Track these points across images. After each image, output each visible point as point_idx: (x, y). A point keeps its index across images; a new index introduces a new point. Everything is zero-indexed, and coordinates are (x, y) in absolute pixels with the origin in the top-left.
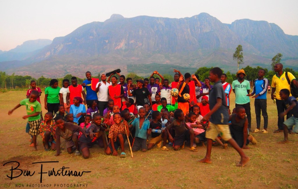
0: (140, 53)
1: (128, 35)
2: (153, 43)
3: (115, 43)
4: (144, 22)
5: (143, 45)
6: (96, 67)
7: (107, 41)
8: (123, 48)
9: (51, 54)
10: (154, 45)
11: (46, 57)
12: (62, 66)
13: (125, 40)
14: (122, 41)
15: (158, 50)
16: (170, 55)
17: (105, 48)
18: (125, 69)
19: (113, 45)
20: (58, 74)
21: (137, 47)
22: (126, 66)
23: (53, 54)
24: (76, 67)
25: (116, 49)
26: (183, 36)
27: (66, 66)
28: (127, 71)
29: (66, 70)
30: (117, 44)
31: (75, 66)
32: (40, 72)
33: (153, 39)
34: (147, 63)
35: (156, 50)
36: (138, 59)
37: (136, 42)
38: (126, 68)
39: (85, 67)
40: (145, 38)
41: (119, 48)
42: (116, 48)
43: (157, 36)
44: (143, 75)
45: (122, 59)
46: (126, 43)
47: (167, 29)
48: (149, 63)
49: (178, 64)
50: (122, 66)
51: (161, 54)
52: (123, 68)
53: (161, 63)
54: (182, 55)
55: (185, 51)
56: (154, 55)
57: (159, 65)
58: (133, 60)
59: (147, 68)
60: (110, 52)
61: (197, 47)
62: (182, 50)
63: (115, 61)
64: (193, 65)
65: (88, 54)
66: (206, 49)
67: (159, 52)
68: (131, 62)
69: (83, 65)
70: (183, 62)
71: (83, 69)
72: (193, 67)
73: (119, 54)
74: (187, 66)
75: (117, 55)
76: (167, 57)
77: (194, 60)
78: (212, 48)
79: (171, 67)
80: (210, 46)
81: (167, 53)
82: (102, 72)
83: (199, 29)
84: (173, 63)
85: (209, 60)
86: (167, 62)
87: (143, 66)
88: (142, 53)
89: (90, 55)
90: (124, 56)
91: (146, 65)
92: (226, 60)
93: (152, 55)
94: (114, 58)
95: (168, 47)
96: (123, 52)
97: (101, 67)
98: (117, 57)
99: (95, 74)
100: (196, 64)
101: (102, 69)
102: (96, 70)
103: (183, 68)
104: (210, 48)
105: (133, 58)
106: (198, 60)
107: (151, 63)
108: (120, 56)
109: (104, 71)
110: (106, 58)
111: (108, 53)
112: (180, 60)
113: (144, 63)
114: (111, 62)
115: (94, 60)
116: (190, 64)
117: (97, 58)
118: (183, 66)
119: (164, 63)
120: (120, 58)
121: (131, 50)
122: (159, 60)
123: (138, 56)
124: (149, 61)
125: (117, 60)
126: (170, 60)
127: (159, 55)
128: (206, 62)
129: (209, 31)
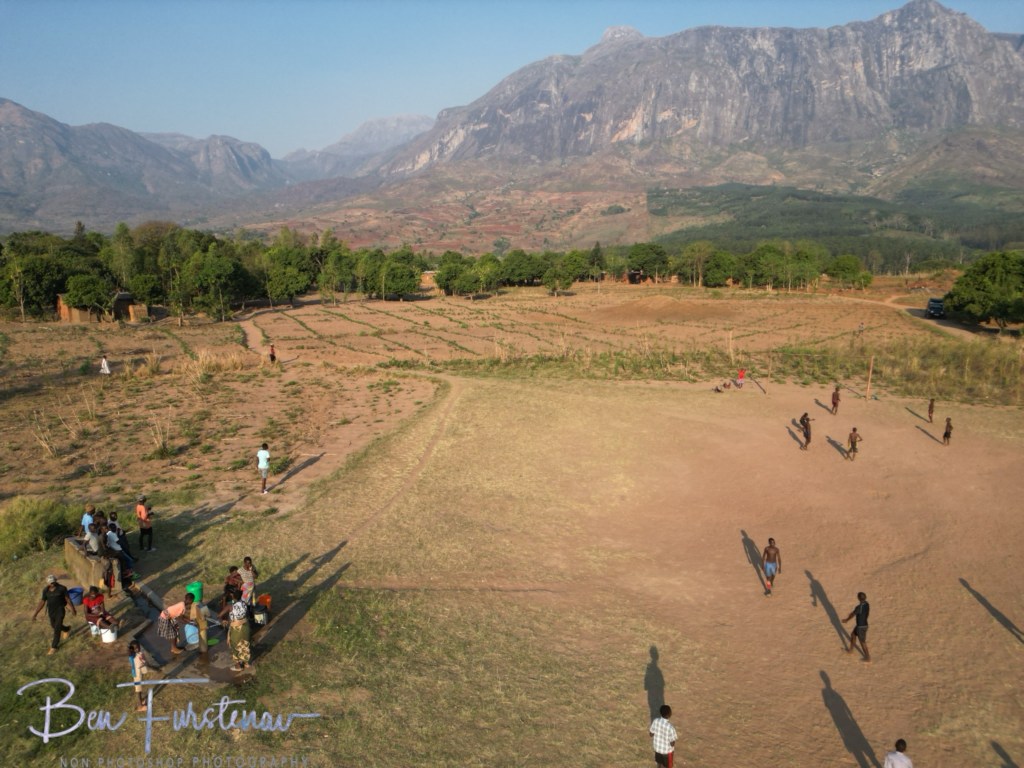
0: (689, 151)
1: (653, 96)
2: (734, 117)
3: (612, 122)
4: (707, 48)
5: (698, 124)
6: (556, 196)
7: (589, 117)
8: (636, 138)
9: (431, 158)
10: (736, 123)
11: (417, 167)
12: (461, 194)
13: (644, 110)
14: (633, 114)
15: (746, 138)
16: (786, 154)
17: (582, 138)
18: (641, 203)
19: (608, 127)
20: (451, 220)
21: (679, 132)
22: (645, 194)
23: (436, 158)
24: (501, 199)
25: (614, 140)
26: (838, 88)
27: (471, 195)
28: (645, 209)
29: (472, 208)
30: (620, 125)
31: (498, 195)
32: (403, 213)
33: (733, 106)
34: (710, 184)
35: (741, 141)
36: (683, 170)
37: (678, 116)
38: (645, 202)
39: (523, 199)
40: (707, 102)
41: (624, 135)
42: (617, 136)
43: (747, 94)
44: (694, 223)
45: (632, 170)
46: (645, 120)
47: (782, 67)
48: (716, 184)
49: (811, 187)
50: (632, 195)
51: (755, 152)
52: (634, 200)
53: (753, 184)
54: (827, 155)
55: (838, 141)
56: (733, 157)
57: (748, 188)
58: (665, 174)
59: (710, 201)
60: (595, 150)
61: (883, 125)
62: (828, 138)
63: (612, 178)
64: (864, 185)
65: (533, 157)
66: (917, 130)
67: (749, 146)
68: (660, 183)
69: (520, 192)
70: (829, 178)
71: (520, 203)
72: (862, 192)
73: (623, 157)
74: (842, 189)
75: (616, 159)
76: (776, 163)
77: (868, 169)
78: (939, 125)
79: (788, 196)
80: (931, 118)
81: (775, 150)
82: (572, 212)
83: (898, 62)
84: (793, 181)
85: (924, 167)
86: (777, 178)
87: (698, 194)
88: (694, 151)
89: (538, 161)
90: (640, 163)
91: (705, 191)
92: (989, 166)
93: (727, 157)
94: (608, 168)
95: (780, 130)
96: (636, 150)
97: (569, 197)
98: (618, 164)
99: (554, 218)
100: (874, 183)
101: (572, 205)
102: (555, 206)
103: (828, 199)
104: (930, 126)
105: (667, 168)
106: (883, 168)
107: (723, 182)
108: (624, 162)
109: (579, 210)
110: (583, 171)
111: (590, 154)
112: (819, 171)
113: (700, 184)
114: (598, 183)
115: (550, 176)
116: (852, 181)
117: (558, 169)
118: (828, 190)
119: (763, 184)
120: (626, 170)
121: (660, 142)
122: (747, 174)
123: (680, 162)
124: (717, 177)
125: (616, 176)
126: (783, 172)
127: (749, 155)
128: (912, 177)
129: (933, 65)
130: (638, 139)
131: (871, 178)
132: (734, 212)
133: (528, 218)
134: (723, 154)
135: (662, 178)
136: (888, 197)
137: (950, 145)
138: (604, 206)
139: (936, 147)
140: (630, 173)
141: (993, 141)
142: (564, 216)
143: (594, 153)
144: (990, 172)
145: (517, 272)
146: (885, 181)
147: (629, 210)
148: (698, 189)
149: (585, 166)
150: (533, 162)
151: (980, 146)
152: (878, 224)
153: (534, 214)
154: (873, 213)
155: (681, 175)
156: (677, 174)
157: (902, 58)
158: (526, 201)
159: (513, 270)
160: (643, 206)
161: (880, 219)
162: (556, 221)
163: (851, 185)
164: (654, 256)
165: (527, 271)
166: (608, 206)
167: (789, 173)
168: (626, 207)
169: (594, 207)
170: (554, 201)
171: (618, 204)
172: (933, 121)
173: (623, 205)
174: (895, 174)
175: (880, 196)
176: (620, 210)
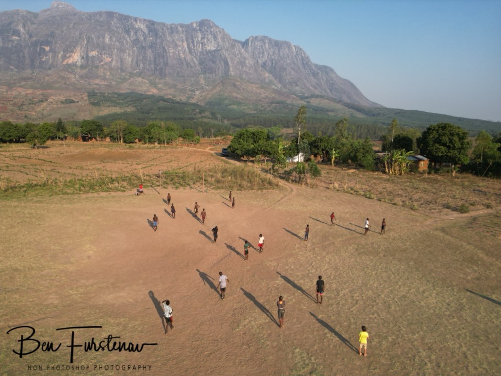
0: (108, 73)
1: (85, 42)
2: (130, 59)
3: (62, 53)
4: (112, 22)
5: (112, 60)
6: (30, 91)
7: (47, 49)
8: (78, 63)
10: (132, 62)
13: (81, 49)
14: (75, 50)
15: (138, 71)
16: (157, 80)
17: (44, 59)
18: (85, 98)
19: (60, 55)
21: (102, 63)
22: (86, 94)
25: (65, 63)
26: (177, 53)
28: (87, 102)
30: (67, 55)
33: (129, 54)
34: (122, 92)
35: (135, 72)
36: (106, 83)
37: (101, 54)
38: (87, 98)
39: (7, 91)
40: (116, 50)
41: (70, 61)
42: (66, 61)
43: (135, 49)
44: (116, 111)
45: (77, 81)
46: (82, 54)
47: (151, 38)
48: (125, 92)
49: (170, 97)
50: (79, 94)
51: (143, 78)
52: (80, 97)
53: (144, 93)
54: (176, 83)
55: (180, 77)
56: (132, 79)
57: (141, 95)
58: (97, 84)
59: (122, 100)
60: (54, 68)
61: (197, 72)
62: (175, 75)
63: (65, 84)
64: (193, 98)
65: (11, 67)
66: (211, 76)
67: (140, 74)
68: (94, 88)
69: (4, 87)
70: (177, 93)
71: (5, 93)
72: (192, 101)
73: (71, 73)
74: (184, 99)
75: (67, 73)
76: (153, 84)
77: (193, 91)
78: (219, 74)
79: (160, 100)
80: (215, 71)
81: (152, 78)
82: (42, 101)
83: (201, 45)
84: (162, 94)
85: (215, 92)
86: (154, 91)
87: (116, 96)
88: (111, 74)
89: (15, 70)
90: (81, 77)
91: (120, 95)
92: (238, 93)
93: (129, 79)
94: (63, 78)
95: (153, 69)
96: (79, 70)
97: (39, 92)
98: (68, 76)
99: (30, 104)
100: (196, 97)
101: (41, 97)
102: (30, 97)
103: (178, 103)
104: (216, 75)
105: (97, 81)
106: (199, 91)
107: (128, 91)
108: (72, 76)
109: (47, 100)
110: (47, 78)
111: (50, 69)
112: (173, 89)
113: (116, 91)
114: (57, 85)
115: (25, 79)
116: (187, 96)
117: (29, 76)
118: (178, 99)
119: (148, 94)
120: (74, 80)
121: (92, 67)
122: (140, 88)
123: (104, 79)
124: (125, 88)
125: (68, 83)
126: (158, 89)
127: (140, 79)
128: (211, 96)
129: (214, 49)
130: (79, 64)
131: (195, 95)
132: (135, 106)
133: (11, 103)
134: (127, 77)
135: (95, 86)
136: (202, 104)
137: (223, 83)
138: (62, 98)
139: (218, 84)
140: (76, 82)
141: (239, 83)
142: (37, 103)
143: (52, 69)
144: (239, 96)
145: (8, 134)
146: (201, 97)
147: (78, 102)
148: (116, 94)
149: (48, 75)
150: (12, 70)
151: (234, 85)
152: (200, 116)
153: (16, 101)
154: (197, 111)
155: (106, 85)
156: (104, 85)
157: (202, 44)
158: (9, 93)
159: (4, 133)
160: (86, 100)
161: (200, 114)
162: (32, 105)
163: (187, 97)
164: (95, 127)
165: (14, 134)
166: (65, 99)
167: (160, 90)
168: (76, 100)
169: (57, 99)
170: (29, 94)
171: (71, 98)
172: (217, 72)
173: (74, 99)
174: (204, 94)
175: (199, 103)
176: (73, 102)
